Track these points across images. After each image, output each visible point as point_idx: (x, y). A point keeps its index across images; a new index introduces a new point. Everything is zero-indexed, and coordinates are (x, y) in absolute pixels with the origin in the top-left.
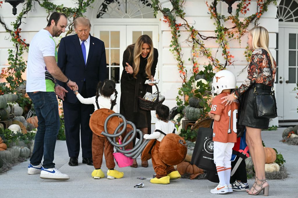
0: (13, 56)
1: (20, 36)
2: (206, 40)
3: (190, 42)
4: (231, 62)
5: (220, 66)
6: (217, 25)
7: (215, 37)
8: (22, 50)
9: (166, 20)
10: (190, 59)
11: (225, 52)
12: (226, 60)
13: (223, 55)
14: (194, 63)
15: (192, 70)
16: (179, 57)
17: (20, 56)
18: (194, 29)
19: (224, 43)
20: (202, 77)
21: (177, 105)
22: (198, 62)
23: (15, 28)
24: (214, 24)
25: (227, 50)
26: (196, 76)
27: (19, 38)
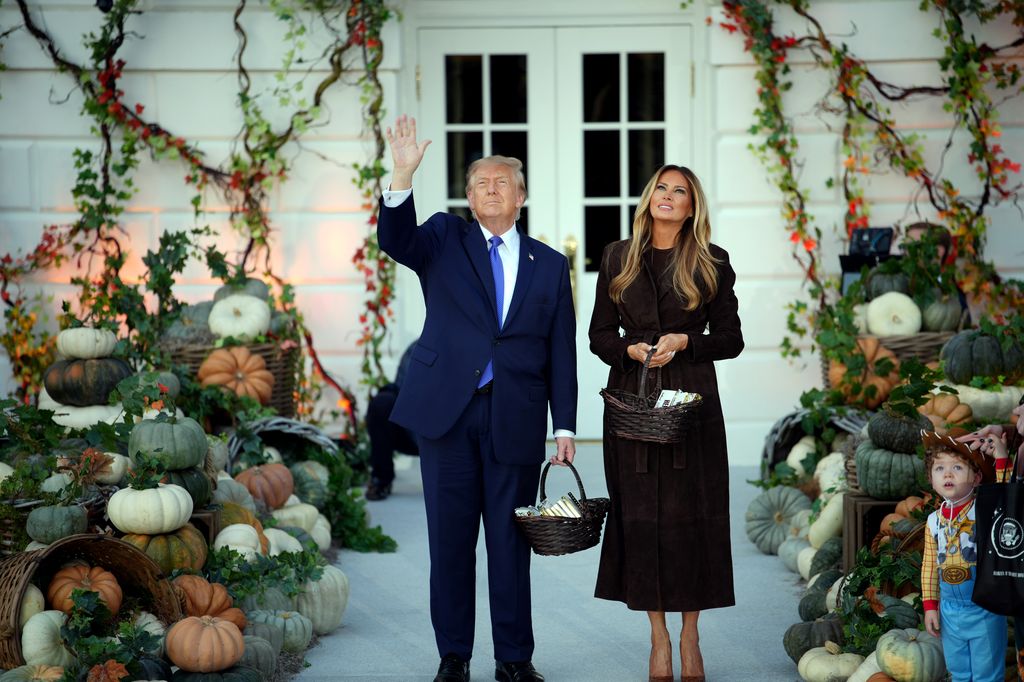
0: (95, 177)
1: (121, 93)
2: (902, 102)
3: (832, 111)
4: (1005, 188)
5: (962, 206)
6: (948, 36)
7: (939, 90)
8: (132, 151)
9: (732, 21)
10: (834, 182)
11: (980, 150)
12: (985, 181)
13: (972, 159)
14: (848, 195)
15: (842, 226)
16: (788, 176)
17: (123, 179)
18: (848, 55)
19: (976, 110)
20: (896, 284)
21: (799, 405)
22: (867, 194)
23: (97, 56)
24: (937, 33)
25: (991, 141)
26: (871, 279)
27: (116, 99)
